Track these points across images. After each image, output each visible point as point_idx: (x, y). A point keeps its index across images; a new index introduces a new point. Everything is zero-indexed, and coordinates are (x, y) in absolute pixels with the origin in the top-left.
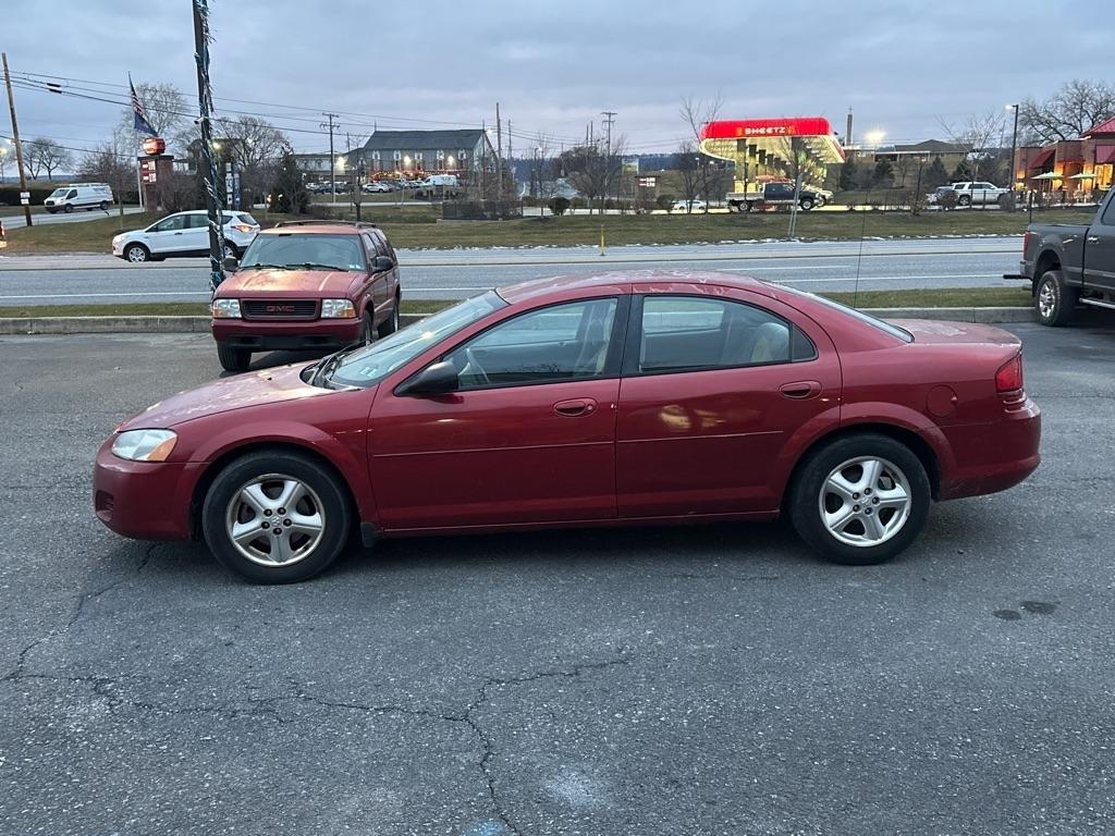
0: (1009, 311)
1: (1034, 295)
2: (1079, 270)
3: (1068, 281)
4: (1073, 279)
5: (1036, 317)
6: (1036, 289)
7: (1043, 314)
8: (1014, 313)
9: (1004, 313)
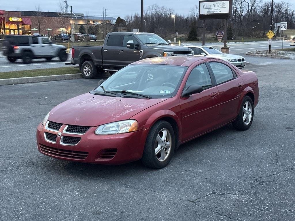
0: (74, 75)
1: (81, 69)
2: (101, 60)
3: (96, 64)
4: (98, 63)
5: (83, 77)
6: (81, 68)
7: (86, 75)
8: (75, 76)
9: (73, 76)
